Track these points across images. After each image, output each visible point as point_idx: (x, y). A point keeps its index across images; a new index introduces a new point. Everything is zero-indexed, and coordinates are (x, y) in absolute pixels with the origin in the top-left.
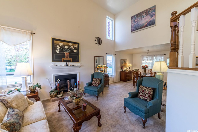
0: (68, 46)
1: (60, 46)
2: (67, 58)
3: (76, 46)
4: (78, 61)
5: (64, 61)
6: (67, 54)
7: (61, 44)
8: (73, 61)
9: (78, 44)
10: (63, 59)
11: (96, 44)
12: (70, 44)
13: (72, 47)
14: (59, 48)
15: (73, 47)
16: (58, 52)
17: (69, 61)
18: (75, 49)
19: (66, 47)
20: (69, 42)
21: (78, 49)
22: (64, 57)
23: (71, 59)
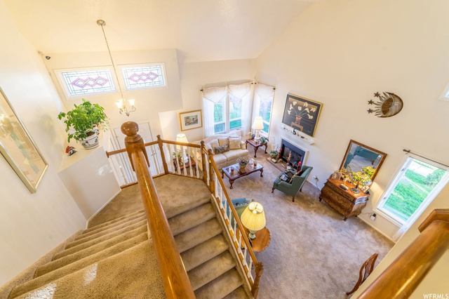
0: (302, 106)
1: (293, 106)
2: (297, 123)
3: (314, 110)
4: (311, 134)
5: (293, 127)
6: (298, 118)
7: (295, 103)
8: (303, 131)
9: (318, 106)
10: (293, 124)
11: (370, 111)
12: (306, 104)
13: (307, 109)
14: (291, 108)
15: (310, 109)
16: (289, 112)
17: (299, 129)
18: (311, 113)
19: (300, 108)
20: (304, 101)
21: (316, 115)
22: (294, 121)
23: (302, 128)
